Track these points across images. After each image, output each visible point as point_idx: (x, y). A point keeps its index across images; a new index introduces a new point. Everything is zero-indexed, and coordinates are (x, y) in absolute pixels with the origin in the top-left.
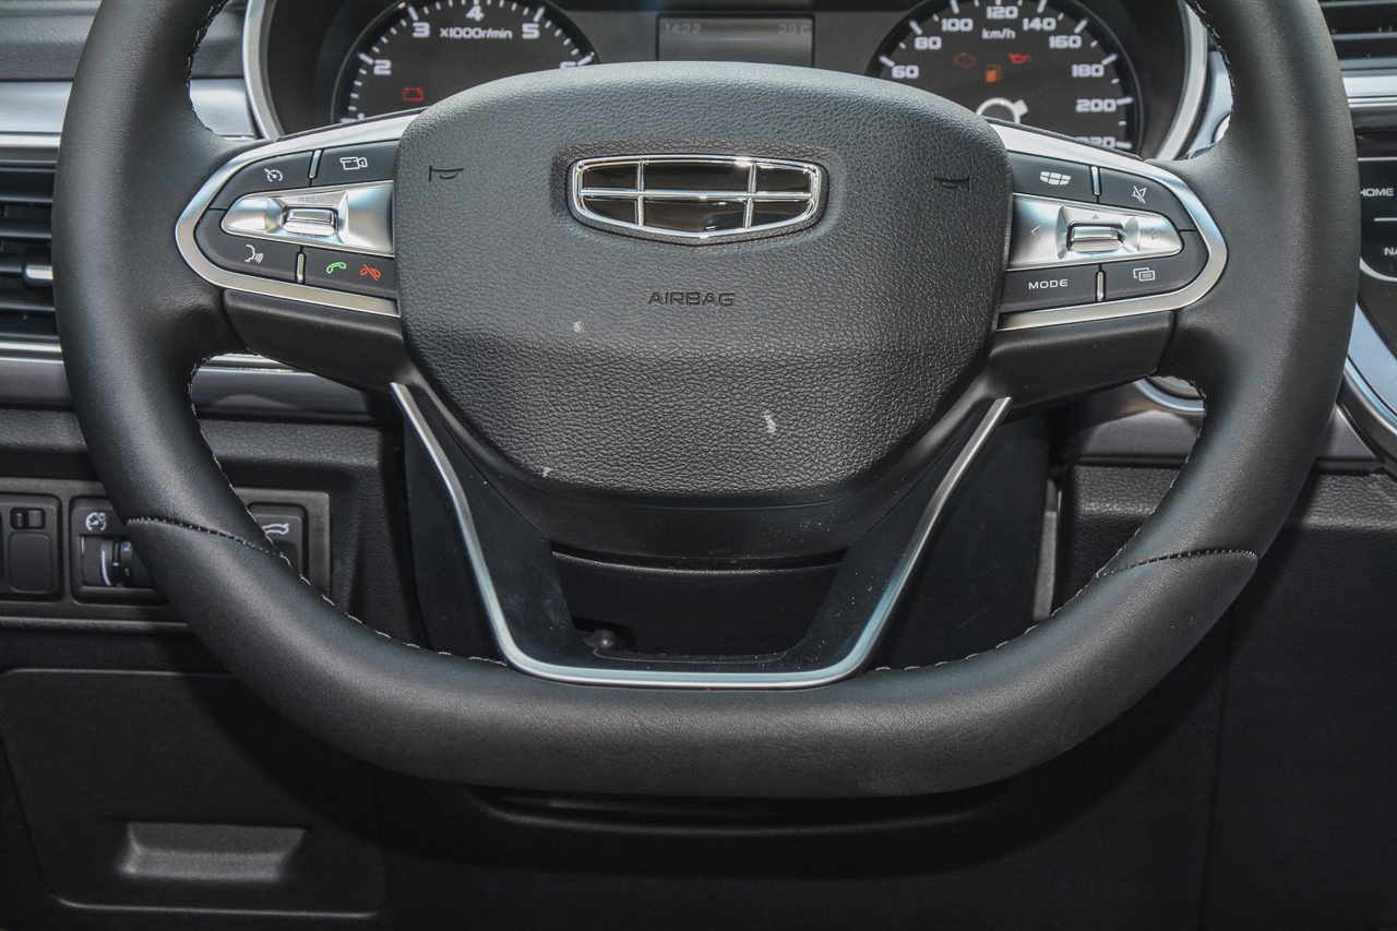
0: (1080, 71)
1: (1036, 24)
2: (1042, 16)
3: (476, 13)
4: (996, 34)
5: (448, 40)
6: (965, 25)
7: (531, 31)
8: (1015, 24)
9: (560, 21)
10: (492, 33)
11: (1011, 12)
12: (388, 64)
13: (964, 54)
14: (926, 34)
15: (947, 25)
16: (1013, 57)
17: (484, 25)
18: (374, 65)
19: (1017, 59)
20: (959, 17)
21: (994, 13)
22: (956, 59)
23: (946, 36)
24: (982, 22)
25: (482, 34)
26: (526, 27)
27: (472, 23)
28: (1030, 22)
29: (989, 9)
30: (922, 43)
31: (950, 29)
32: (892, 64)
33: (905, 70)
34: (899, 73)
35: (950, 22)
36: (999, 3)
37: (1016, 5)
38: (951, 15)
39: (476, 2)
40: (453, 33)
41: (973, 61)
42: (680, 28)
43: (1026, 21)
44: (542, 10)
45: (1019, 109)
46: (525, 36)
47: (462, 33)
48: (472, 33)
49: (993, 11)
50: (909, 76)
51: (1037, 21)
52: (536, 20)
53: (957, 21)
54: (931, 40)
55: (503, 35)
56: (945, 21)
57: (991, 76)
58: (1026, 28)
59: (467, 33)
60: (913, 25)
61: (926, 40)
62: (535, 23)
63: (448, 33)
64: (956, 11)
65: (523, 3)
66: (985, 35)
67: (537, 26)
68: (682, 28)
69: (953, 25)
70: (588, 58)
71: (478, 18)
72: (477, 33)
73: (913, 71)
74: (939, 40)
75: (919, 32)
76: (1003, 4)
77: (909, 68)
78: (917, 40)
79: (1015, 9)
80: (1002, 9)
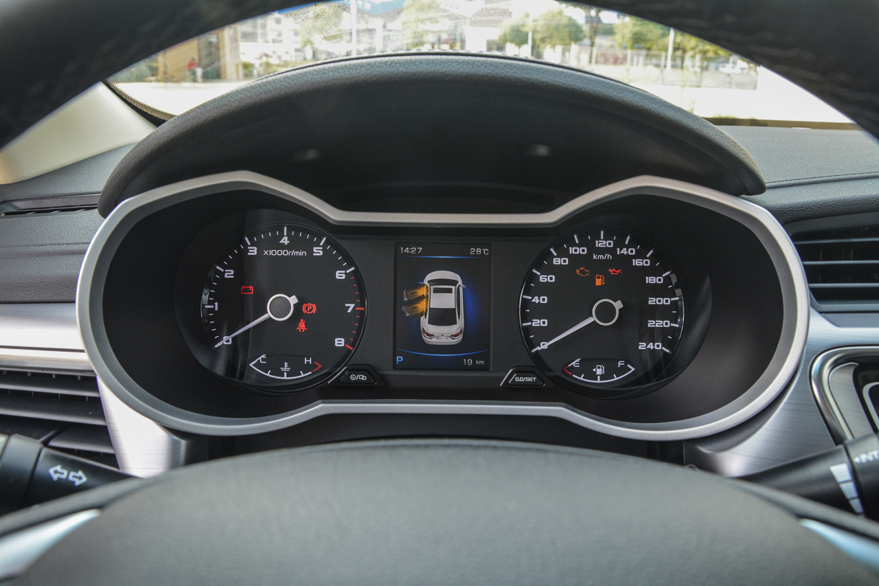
0: (650, 280)
1: (624, 251)
2: (628, 247)
3: (285, 240)
4: (601, 256)
5: (268, 257)
6: (581, 251)
7: (318, 251)
8: (612, 251)
9: (334, 246)
10: (294, 253)
11: (608, 244)
12: (232, 272)
13: (582, 268)
14: (559, 256)
15: (572, 250)
16: (611, 270)
17: (289, 247)
18: (225, 272)
19: (613, 272)
20: (579, 246)
21: (601, 244)
22: (577, 271)
23: (571, 257)
24: (593, 249)
25: (288, 253)
26: (315, 249)
27: (283, 247)
28: (620, 251)
29: (597, 242)
30: (557, 261)
31: (574, 253)
32: (539, 274)
33: (547, 278)
34: (543, 279)
35: (574, 248)
36: (602, 238)
37: (612, 240)
38: (575, 245)
39: (285, 234)
40: (271, 252)
41: (588, 273)
42: (409, 250)
43: (618, 249)
44: (325, 239)
45: (618, 305)
46: (314, 254)
47: (277, 253)
48: (283, 253)
49: (599, 243)
50: (549, 281)
51: (625, 249)
52: (321, 244)
53: (578, 248)
54: (562, 259)
55: (301, 253)
56: (570, 248)
57: (598, 282)
58: (618, 253)
59: (280, 253)
60: (552, 250)
61: (559, 259)
62: (321, 246)
63: (268, 253)
64: (577, 242)
65: (313, 234)
66: (595, 257)
67: (321, 248)
68: (411, 250)
69: (576, 250)
70: (353, 268)
71: (286, 244)
72: (286, 253)
73: (551, 279)
74: (567, 259)
75: (555, 254)
76: (605, 239)
77: (549, 276)
78: (554, 259)
79: (612, 242)
80: (604, 242)
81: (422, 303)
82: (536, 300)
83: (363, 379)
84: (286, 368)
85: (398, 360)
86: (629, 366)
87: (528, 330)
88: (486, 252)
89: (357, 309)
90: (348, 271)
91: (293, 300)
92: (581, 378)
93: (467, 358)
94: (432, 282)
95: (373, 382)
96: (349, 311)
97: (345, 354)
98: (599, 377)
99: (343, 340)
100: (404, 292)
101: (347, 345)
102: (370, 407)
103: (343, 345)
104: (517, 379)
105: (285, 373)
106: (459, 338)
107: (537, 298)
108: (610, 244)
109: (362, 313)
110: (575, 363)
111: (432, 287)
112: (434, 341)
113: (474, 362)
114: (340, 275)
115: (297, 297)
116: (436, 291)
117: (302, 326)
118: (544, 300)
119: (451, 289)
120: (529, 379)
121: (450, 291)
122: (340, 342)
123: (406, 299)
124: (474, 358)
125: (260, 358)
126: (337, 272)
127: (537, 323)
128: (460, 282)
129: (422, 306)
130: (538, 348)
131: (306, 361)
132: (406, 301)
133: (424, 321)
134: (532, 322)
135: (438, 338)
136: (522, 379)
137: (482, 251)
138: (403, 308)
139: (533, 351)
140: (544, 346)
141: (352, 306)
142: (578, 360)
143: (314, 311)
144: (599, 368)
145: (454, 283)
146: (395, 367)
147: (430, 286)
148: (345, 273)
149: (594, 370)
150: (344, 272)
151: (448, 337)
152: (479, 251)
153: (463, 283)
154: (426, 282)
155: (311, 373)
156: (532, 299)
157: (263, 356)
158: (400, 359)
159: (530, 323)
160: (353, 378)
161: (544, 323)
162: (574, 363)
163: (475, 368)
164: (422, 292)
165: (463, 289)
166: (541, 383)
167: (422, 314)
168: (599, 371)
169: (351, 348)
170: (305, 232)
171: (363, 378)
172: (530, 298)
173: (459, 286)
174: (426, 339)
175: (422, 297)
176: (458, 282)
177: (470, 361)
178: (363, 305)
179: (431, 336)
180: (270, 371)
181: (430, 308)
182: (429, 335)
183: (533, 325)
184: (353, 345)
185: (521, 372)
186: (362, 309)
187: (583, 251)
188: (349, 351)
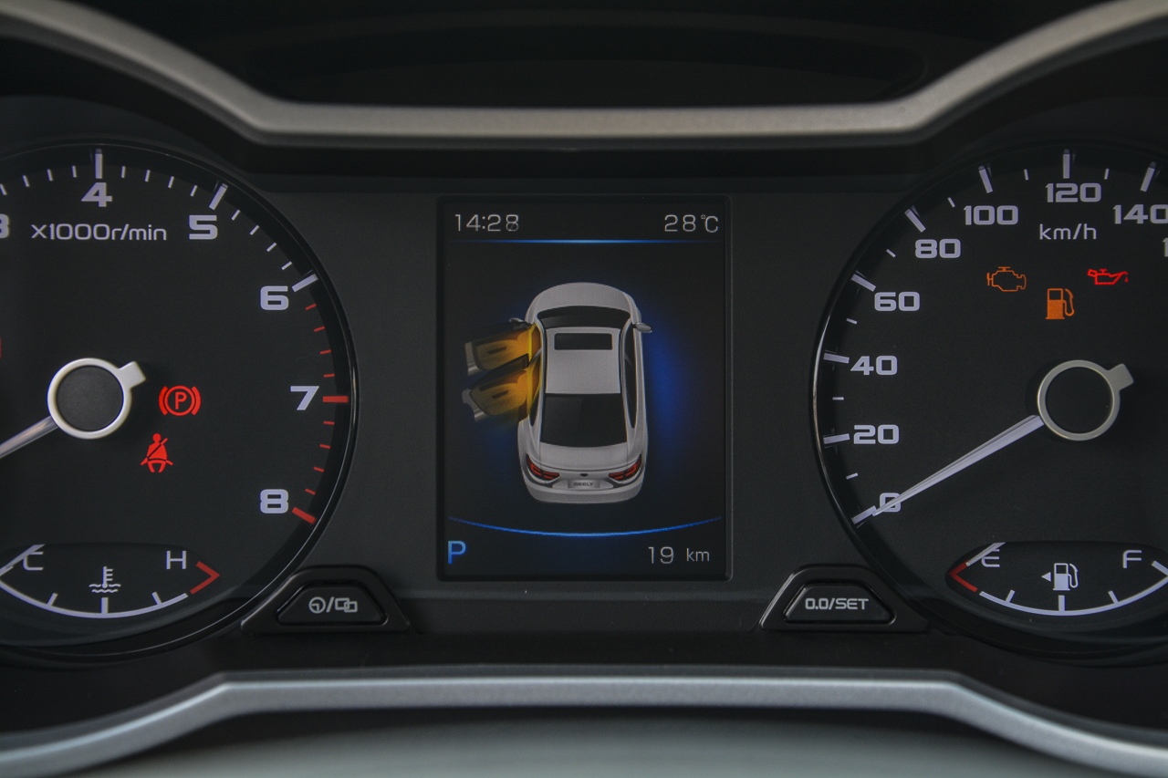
1: (1137, 214)
2: (1147, 201)
3: (99, 195)
4: (1062, 232)
5: (46, 243)
6: (1002, 215)
7: (203, 228)
8: (1097, 214)
9: (252, 214)
10: (128, 232)
11: (1088, 193)
13: (1004, 269)
14: (934, 233)
15: (972, 215)
16: (1093, 274)
17: (112, 215)
19: (1100, 278)
20: (995, 200)
21: (1057, 194)
22: (990, 278)
23: (972, 236)
24: (1037, 211)
25: (111, 234)
26: (193, 220)
27: (92, 214)
28: (1124, 213)
29: (1050, 187)
30: (926, 249)
31: (978, 222)
32: (872, 287)
33: (896, 299)
34: (884, 302)
35: (978, 209)
36: (1066, 175)
37: (1099, 180)
38: (979, 198)
39: (99, 175)
40: (55, 231)
41: (1021, 282)
42: (481, 222)
43: (1118, 209)
44: (223, 190)
45: (1117, 378)
46: (192, 237)
47: (74, 232)
48: (93, 232)
49: (1056, 190)
50: (903, 308)
51: (1139, 208)
52: (213, 206)
53: (990, 209)
54: (943, 242)
55: (150, 234)
56: (968, 209)
57: (1055, 309)
58: (1118, 221)
59: (83, 232)
60: (911, 215)
61: (933, 242)
62: (211, 212)
63: (47, 232)
64: (989, 189)
65: (186, 177)
66: (1043, 234)
67: (214, 218)
68: (486, 223)
69: (984, 215)
70: (312, 279)
71: (103, 204)
72: (102, 232)
73: (909, 301)
74: (957, 243)
75: (921, 228)
76: (1076, 178)
77: (902, 295)
78: (918, 243)
79: (1097, 187)
80: (1074, 187)
81: (521, 378)
82: (863, 366)
83: (346, 609)
84: (107, 582)
85: (451, 553)
86: (1156, 564)
87: (839, 458)
88: (712, 223)
89: (327, 399)
90: (296, 288)
91: (129, 376)
92: (1007, 603)
93: (659, 541)
94: (553, 316)
95: (377, 617)
96: (303, 406)
97: (293, 534)
98: (1061, 599)
99: (284, 494)
100: (469, 346)
101: (296, 511)
102: (374, 690)
103: (284, 509)
104: (812, 605)
105: (105, 601)
106: (633, 486)
107: (865, 359)
108: (1090, 193)
109: (343, 411)
110: (986, 557)
111: (552, 333)
112: (558, 493)
113: (680, 554)
114: (272, 299)
115: (144, 367)
116: (564, 343)
117: (158, 454)
118: (886, 365)
119: (609, 337)
120: (848, 604)
121: (604, 342)
122: (274, 501)
123: (472, 369)
124: (679, 542)
125: (24, 556)
126: (265, 290)
127: (866, 434)
128: (635, 316)
129: (521, 389)
130: (873, 511)
131: (169, 560)
132: (475, 375)
133: (529, 435)
134: (852, 432)
135: (570, 482)
136: (825, 604)
137: (700, 223)
138: (466, 396)
139: (858, 519)
140: (891, 503)
141: (311, 391)
142: (995, 547)
143: (195, 406)
144: (1062, 570)
145: (617, 318)
146: (445, 573)
147: (545, 328)
148: (289, 294)
149: (1047, 577)
150: (285, 289)
151: (599, 480)
152: (689, 221)
153: (644, 320)
154: (532, 316)
155: (184, 596)
156: (853, 362)
157: (34, 550)
158: (457, 548)
159: (846, 437)
160: (317, 606)
161: (888, 434)
162: (982, 556)
163: (681, 573)
164: (521, 346)
165: (645, 336)
166: (884, 615)
167: (522, 413)
168: (1062, 582)
169: (310, 518)
170: (162, 169)
171: (348, 606)
172: (845, 360)
173: (632, 326)
174: (537, 488)
175: (523, 362)
176: (627, 315)
177: (668, 554)
178: (344, 388)
179: (549, 477)
180: (54, 596)
181: (546, 396)
182: (543, 474)
183: (857, 440)
184: (315, 509)
185: (821, 583)
186: (343, 399)
187: (1007, 215)
188: (304, 528)
